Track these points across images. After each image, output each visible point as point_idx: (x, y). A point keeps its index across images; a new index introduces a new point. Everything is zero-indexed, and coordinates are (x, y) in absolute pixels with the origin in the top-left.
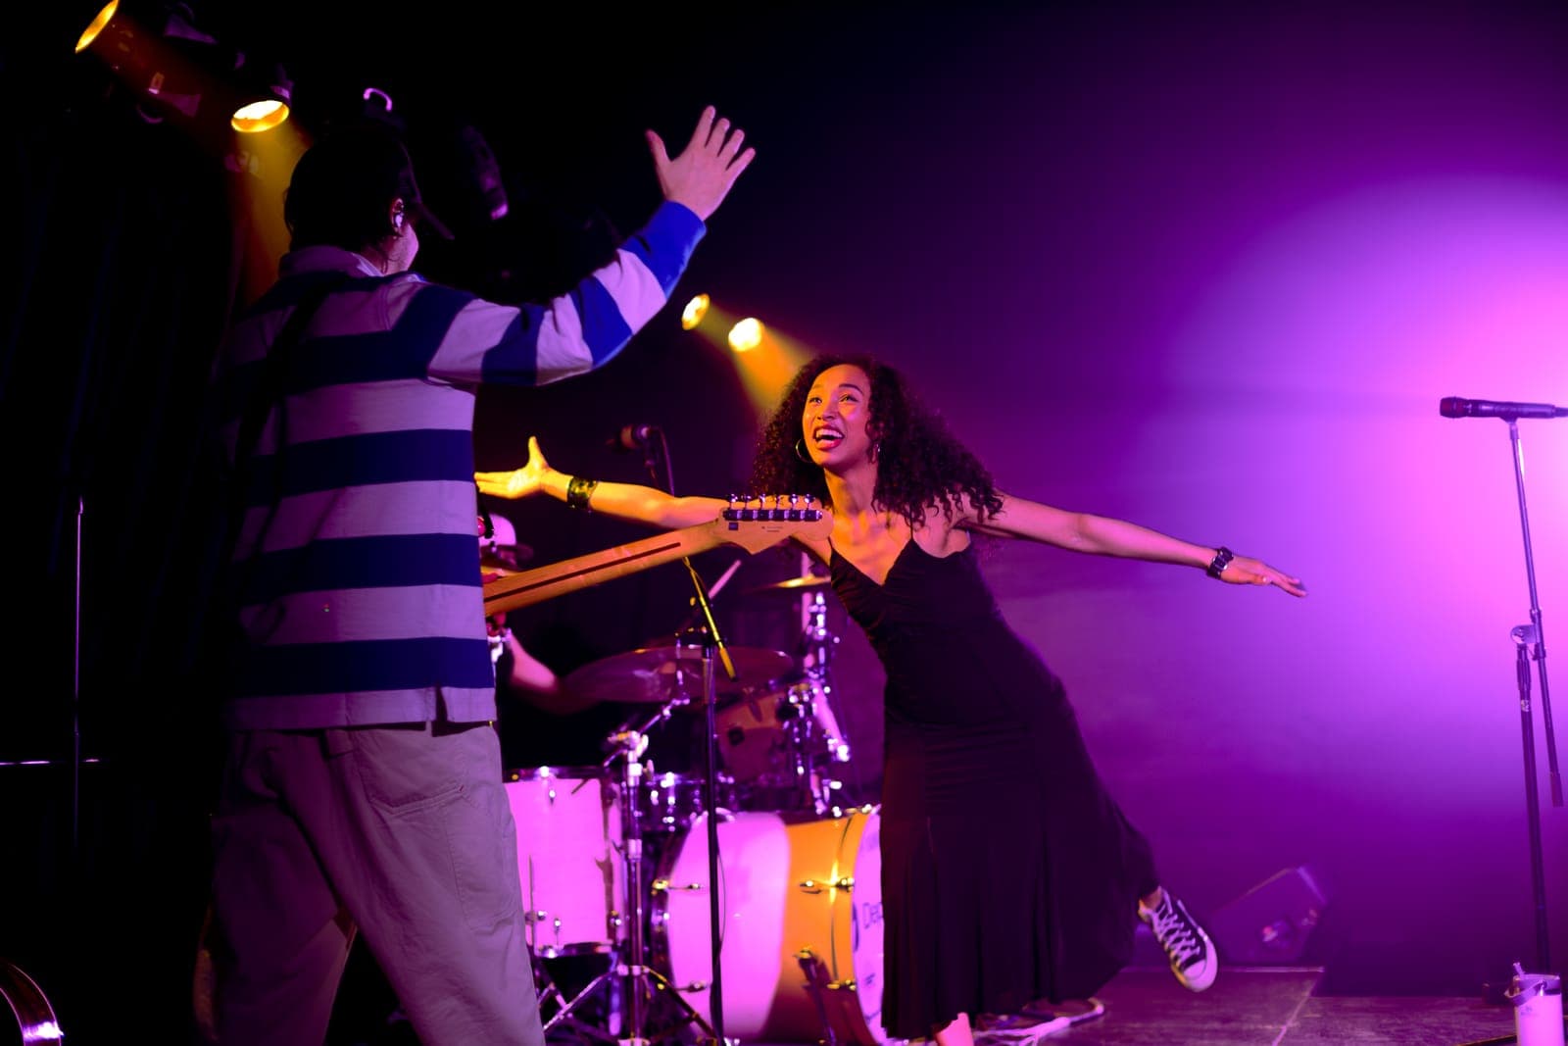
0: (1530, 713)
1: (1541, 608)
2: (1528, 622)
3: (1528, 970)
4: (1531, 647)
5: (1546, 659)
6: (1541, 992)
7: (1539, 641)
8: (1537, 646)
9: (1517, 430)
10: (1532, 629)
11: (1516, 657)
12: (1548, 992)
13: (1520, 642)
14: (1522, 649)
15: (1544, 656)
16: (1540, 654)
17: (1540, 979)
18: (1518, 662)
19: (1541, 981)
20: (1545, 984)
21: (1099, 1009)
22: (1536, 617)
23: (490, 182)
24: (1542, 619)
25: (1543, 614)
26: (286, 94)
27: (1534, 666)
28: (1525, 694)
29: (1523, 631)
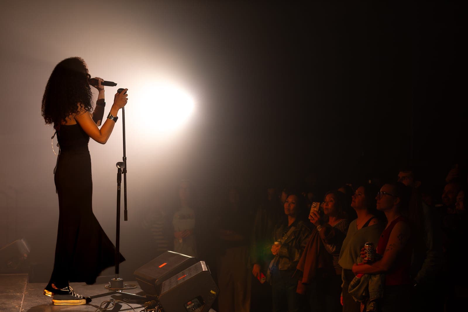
0: (120, 191)
1: (126, 157)
2: (122, 161)
4: (122, 169)
7: (125, 167)
8: (124, 169)
10: (123, 163)
11: (117, 172)
13: (119, 167)
14: (119, 170)
15: (126, 172)
16: (125, 171)
18: (118, 174)
22: (125, 158)
24: (127, 160)
27: (123, 175)
28: (119, 184)
29: (119, 164)
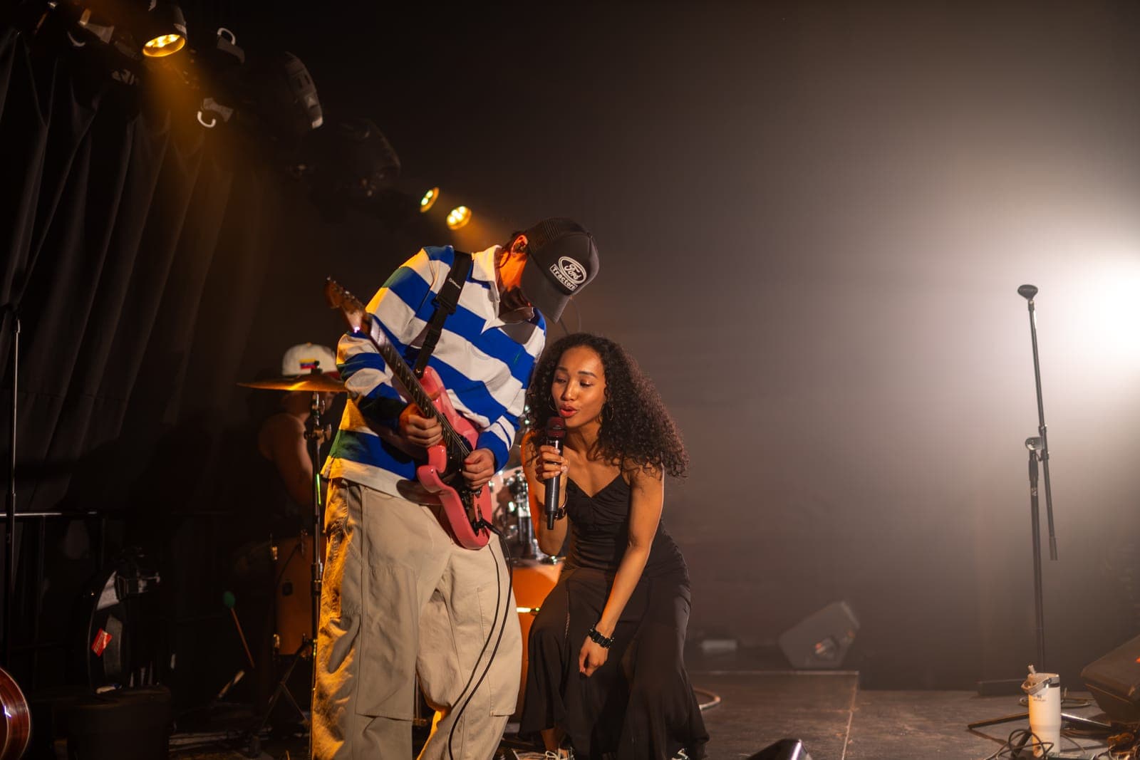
0: (1037, 497)
1: (1046, 426)
2: (1037, 435)
3: (1038, 670)
4: (1039, 452)
5: (1049, 461)
6: (1047, 686)
7: (1044, 448)
8: (1042, 451)
9: (1033, 304)
10: (1040, 439)
11: (1029, 459)
12: (1052, 686)
13: (1032, 449)
14: (1032, 453)
15: (1048, 458)
16: (1045, 457)
17: (1048, 676)
18: (1030, 462)
19: (1048, 678)
20: (1050, 679)
21: (718, 699)
22: (1043, 430)
23: (312, 101)
24: (1047, 433)
25: (1047, 429)
26: (184, 30)
27: (1040, 464)
28: (1034, 484)
29: (1031, 441)
